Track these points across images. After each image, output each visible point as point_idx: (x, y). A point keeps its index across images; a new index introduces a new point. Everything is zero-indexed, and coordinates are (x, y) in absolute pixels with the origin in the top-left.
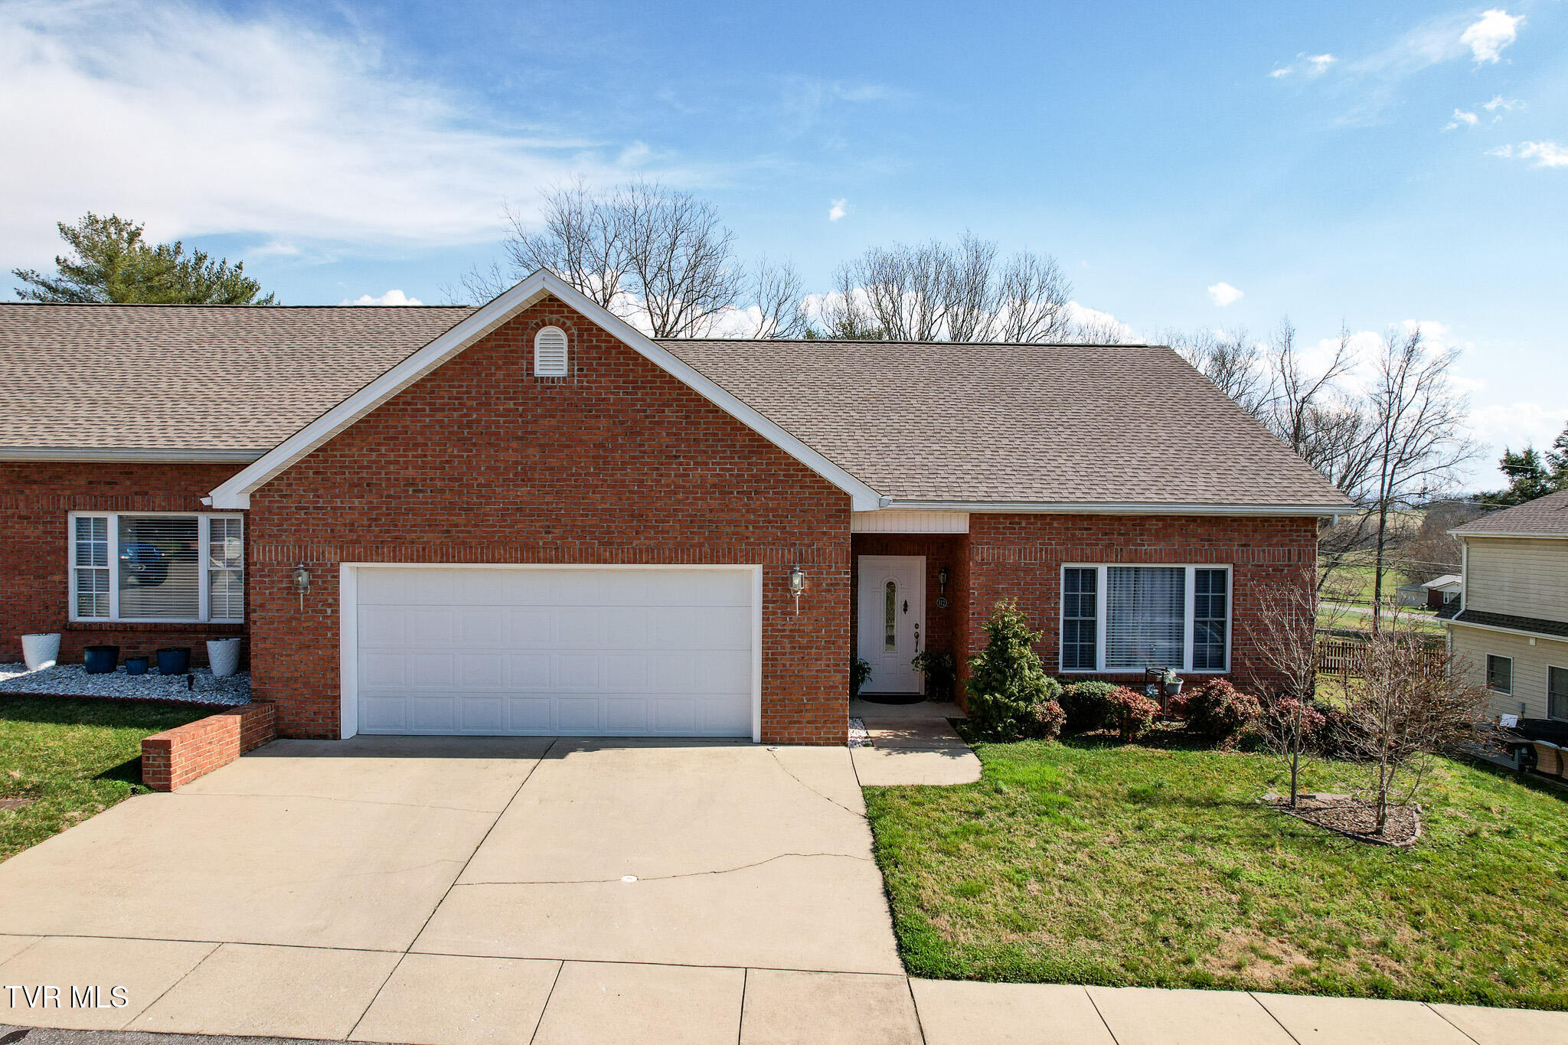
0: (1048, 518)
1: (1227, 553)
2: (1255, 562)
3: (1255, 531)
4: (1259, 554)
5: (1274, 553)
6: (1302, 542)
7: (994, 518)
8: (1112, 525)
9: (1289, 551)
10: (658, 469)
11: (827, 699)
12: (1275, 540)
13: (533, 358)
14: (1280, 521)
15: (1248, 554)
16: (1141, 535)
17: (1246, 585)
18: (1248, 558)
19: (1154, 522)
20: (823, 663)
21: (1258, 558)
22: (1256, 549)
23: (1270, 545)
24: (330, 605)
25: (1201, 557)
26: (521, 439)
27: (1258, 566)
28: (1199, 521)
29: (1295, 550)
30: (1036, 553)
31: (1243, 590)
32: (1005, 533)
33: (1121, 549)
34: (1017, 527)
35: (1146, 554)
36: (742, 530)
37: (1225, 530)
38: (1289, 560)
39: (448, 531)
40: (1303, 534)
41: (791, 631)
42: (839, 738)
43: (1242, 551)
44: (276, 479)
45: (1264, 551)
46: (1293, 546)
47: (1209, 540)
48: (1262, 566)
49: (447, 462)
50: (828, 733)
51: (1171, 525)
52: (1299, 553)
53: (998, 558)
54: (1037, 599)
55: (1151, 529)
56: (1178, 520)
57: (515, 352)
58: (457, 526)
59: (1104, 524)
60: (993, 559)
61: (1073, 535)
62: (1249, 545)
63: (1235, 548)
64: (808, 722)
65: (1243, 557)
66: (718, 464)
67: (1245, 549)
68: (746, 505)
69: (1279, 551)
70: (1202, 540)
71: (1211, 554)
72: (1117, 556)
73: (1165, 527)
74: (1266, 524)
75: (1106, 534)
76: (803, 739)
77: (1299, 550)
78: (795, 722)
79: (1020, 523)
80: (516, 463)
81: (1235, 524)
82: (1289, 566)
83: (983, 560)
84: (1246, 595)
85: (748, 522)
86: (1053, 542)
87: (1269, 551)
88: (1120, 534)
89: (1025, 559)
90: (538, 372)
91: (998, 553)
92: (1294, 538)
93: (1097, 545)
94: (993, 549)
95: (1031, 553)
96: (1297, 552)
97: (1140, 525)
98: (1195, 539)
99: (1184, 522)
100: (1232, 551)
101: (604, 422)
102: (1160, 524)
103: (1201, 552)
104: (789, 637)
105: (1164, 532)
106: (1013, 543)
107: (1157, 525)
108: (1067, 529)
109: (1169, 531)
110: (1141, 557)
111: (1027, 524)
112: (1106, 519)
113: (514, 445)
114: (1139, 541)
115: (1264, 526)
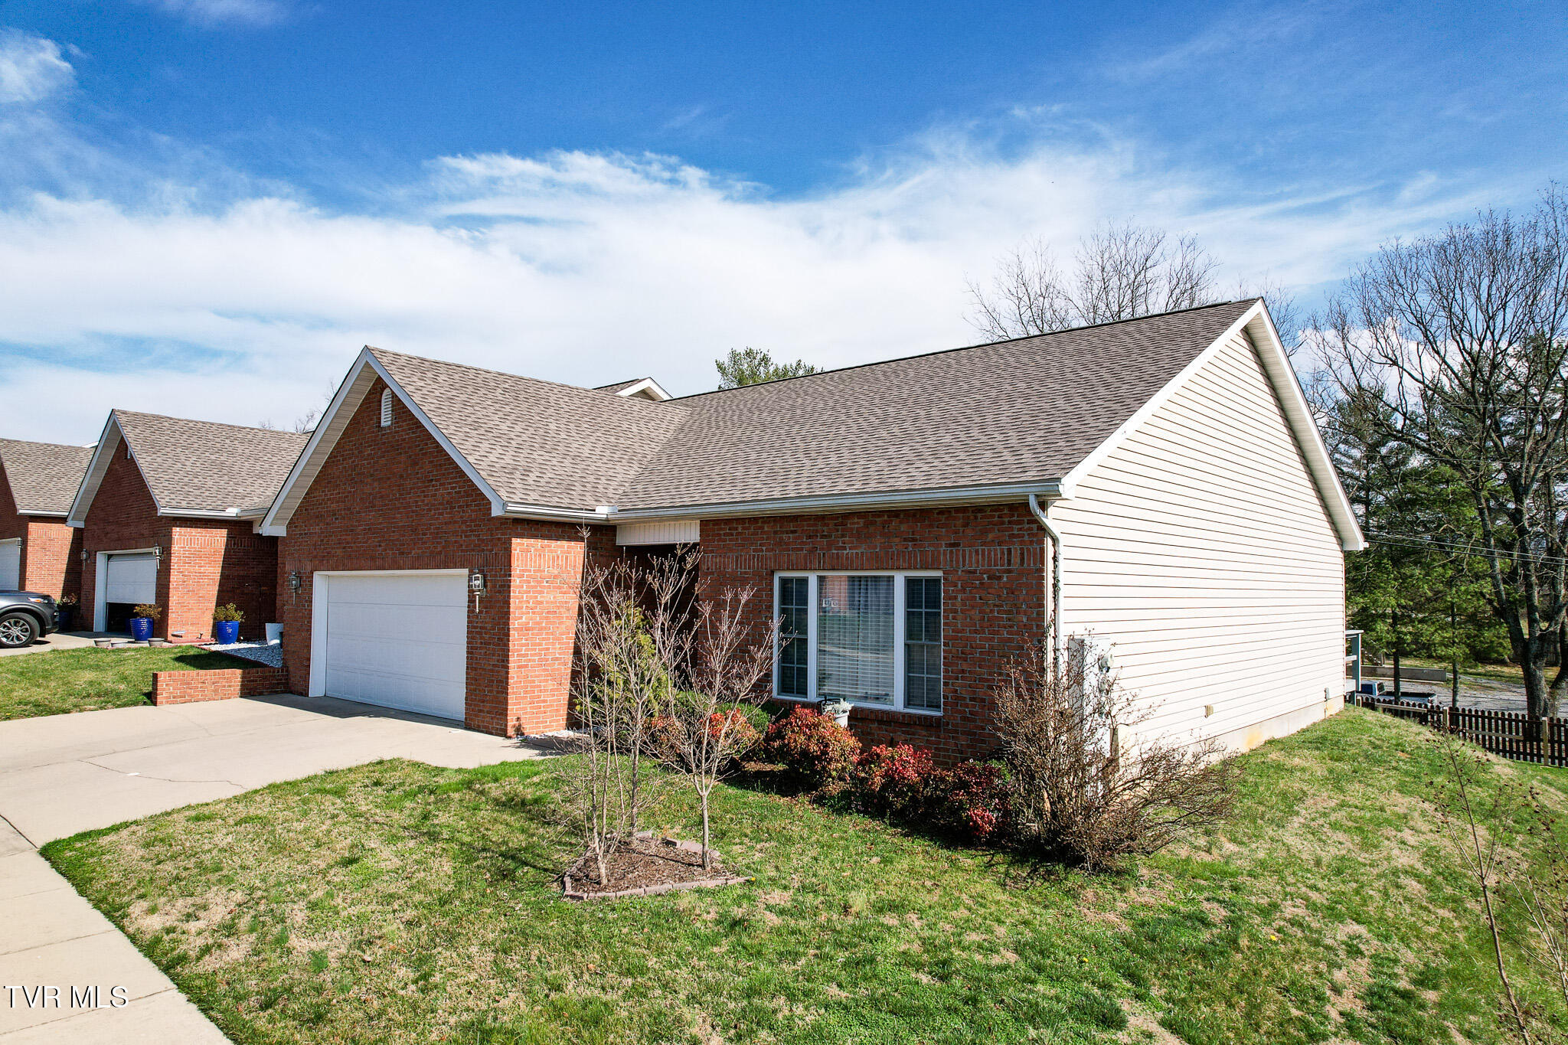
0: (760, 521)
1: (933, 555)
2: (967, 568)
3: (966, 525)
4: (970, 557)
5: (989, 554)
6: (1026, 538)
7: (717, 524)
8: (816, 525)
9: (1009, 550)
10: (424, 491)
11: (498, 692)
12: (990, 536)
13: (380, 414)
14: (995, 511)
15: (957, 555)
16: (843, 536)
17: (956, 598)
18: (958, 562)
19: (856, 520)
20: (496, 658)
21: (970, 561)
22: (967, 549)
23: (984, 544)
24: (306, 601)
25: (904, 561)
26: (372, 475)
27: (970, 572)
28: (902, 516)
29: (1016, 549)
30: (750, 560)
31: (953, 604)
32: (725, 541)
33: (824, 554)
34: (735, 532)
35: (847, 558)
36: (459, 539)
37: (931, 526)
38: (1009, 564)
39: (344, 548)
40: (1026, 526)
41: (481, 628)
42: (501, 730)
43: (951, 552)
44: (294, 515)
45: (977, 552)
46: (1013, 543)
47: (914, 540)
48: (974, 572)
49: (347, 497)
50: (497, 724)
51: (873, 523)
52: (1022, 554)
53: (720, 567)
54: (751, 612)
55: (852, 529)
56: (879, 516)
57: (372, 411)
58: (348, 543)
59: (808, 525)
60: (716, 568)
61: (781, 539)
62: (958, 545)
63: (942, 550)
64: (488, 712)
65: (951, 561)
66: (450, 483)
67: (954, 549)
68: (461, 517)
69: (995, 550)
70: (905, 540)
71: (915, 557)
72: (820, 562)
73: (867, 525)
74: (979, 515)
75: (810, 537)
76: (485, 727)
77: (1022, 549)
78: (480, 711)
79: (737, 529)
80: (370, 494)
81: (943, 517)
82: (1009, 571)
83: (708, 569)
84: (956, 611)
85: (463, 532)
86: (764, 548)
87: (983, 551)
88: (823, 537)
89: (741, 568)
90: (383, 424)
91: (720, 562)
92: (1016, 532)
93: (802, 549)
94: (716, 557)
95: (745, 560)
96: (1019, 552)
97: (842, 524)
98: (897, 540)
99: (886, 518)
100: (939, 552)
101: (403, 458)
102: (862, 521)
103: (904, 556)
104: (481, 633)
105: (865, 531)
106: (731, 550)
107: (858, 523)
108: (775, 533)
109: (871, 529)
110: (842, 564)
111: (744, 528)
112: (810, 519)
113: (369, 480)
114: (841, 544)
115: (976, 518)
